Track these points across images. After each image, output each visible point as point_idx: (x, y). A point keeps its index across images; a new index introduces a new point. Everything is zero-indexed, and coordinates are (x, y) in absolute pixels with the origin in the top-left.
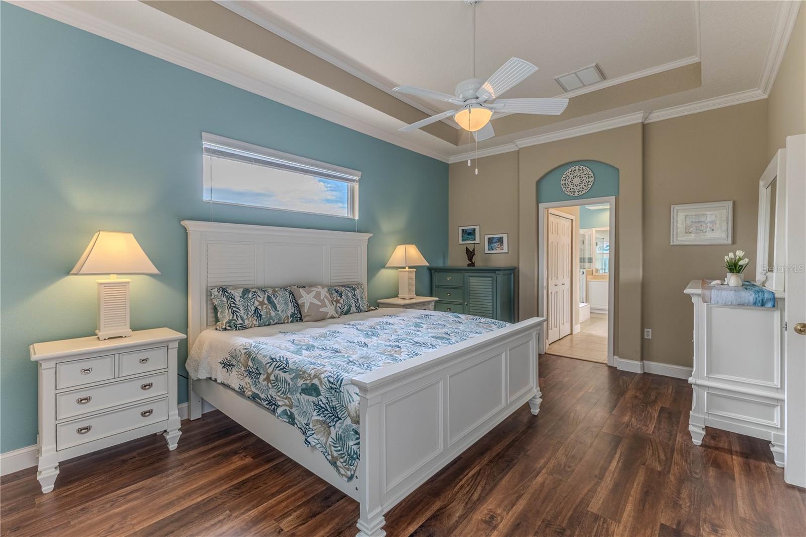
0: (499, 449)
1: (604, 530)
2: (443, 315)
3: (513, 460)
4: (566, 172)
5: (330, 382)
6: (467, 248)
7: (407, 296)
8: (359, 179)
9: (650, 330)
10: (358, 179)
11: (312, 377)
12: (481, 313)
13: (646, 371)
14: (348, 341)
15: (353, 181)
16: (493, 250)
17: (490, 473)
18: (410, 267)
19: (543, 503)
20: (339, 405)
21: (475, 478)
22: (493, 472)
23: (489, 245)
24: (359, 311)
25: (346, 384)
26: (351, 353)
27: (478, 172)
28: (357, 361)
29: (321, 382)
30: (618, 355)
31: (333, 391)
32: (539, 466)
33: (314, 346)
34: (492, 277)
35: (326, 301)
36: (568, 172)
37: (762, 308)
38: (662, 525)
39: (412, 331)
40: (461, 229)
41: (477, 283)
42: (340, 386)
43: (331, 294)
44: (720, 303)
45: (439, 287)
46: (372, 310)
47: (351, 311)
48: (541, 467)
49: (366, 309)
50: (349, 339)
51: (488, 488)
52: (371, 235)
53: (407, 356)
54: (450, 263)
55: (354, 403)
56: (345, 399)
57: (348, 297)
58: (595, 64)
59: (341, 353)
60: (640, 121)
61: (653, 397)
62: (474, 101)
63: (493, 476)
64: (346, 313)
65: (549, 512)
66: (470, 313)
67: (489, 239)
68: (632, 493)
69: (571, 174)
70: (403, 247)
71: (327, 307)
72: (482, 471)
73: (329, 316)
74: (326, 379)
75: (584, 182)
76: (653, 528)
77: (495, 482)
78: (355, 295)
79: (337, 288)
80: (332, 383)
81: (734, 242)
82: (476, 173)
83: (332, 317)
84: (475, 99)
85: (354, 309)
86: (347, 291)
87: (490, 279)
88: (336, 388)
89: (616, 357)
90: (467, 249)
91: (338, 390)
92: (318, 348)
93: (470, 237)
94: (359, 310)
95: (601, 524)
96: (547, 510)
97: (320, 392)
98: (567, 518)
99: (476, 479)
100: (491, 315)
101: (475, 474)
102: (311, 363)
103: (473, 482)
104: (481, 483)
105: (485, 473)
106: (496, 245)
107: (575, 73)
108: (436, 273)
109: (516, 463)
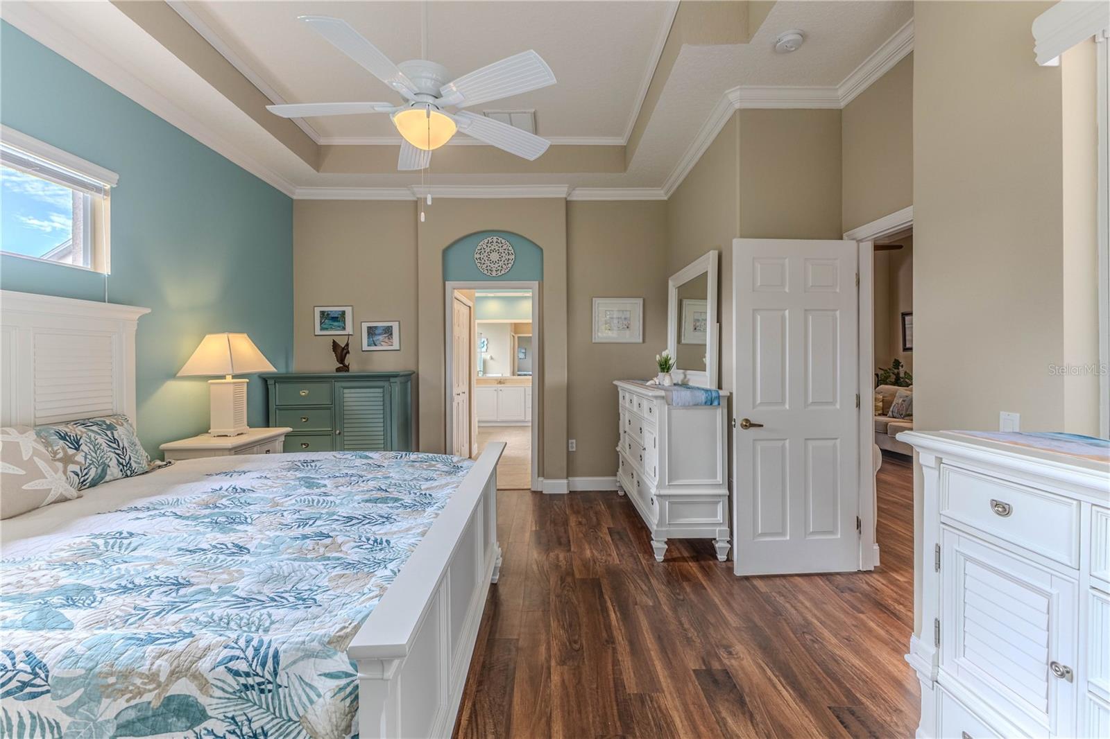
0: (481, 655)
1: (658, 710)
2: (335, 457)
3: (508, 665)
4: (481, 243)
5: (236, 673)
6: (334, 342)
7: (233, 430)
8: (112, 188)
9: (574, 441)
10: (108, 187)
11: (162, 679)
12: (362, 444)
13: (571, 490)
14: (180, 549)
15: (98, 190)
16: (376, 345)
17: (490, 703)
18: (234, 377)
19: (580, 712)
20: (275, 721)
21: (474, 725)
22: (494, 699)
23: (369, 338)
24: (128, 471)
25: (294, 662)
26: (225, 576)
27: (425, 218)
28: (260, 593)
29: (204, 685)
30: (543, 476)
31: (253, 695)
32: (543, 658)
33: (87, 589)
34: (383, 387)
35: (41, 464)
36: (483, 243)
37: (711, 406)
38: (694, 671)
39: (316, 498)
40: (318, 310)
41: (355, 398)
42: (275, 673)
43: (47, 444)
44: (680, 404)
45: (280, 408)
46: (160, 467)
47: (107, 478)
48: (546, 658)
49: (146, 468)
50: (182, 545)
51: (501, 730)
52: (148, 311)
53: (357, 549)
54: (298, 366)
55: (321, 699)
56: (295, 699)
57: (96, 448)
58: (533, 110)
59: (193, 585)
60: (564, 196)
61: (594, 519)
62: (431, 100)
63: (497, 706)
64: (94, 484)
65: (594, 722)
66: (346, 447)
67: (370, 328)
68: (650, 646)
69: (487, 246)
70: (223, 338)
71: (45, 477)
72: (478, 706)
73: (50, 498)
74: (222, 668)
75: (503, 259)
76: (690, 679)
77: (505, 715)
78: (115, 441)
79: (63, 429)
80: (247, 675)
81: (644, 341)
82: (423, 219)
83: (63, 500)
84: (433, 98)
85: (114, 470)
86: (93, 435)
87: (381, 390)
88: (259, 684)
89: (541, 479)
90: (335, 345)
91: (270, 687)
92: (103, 590)
93: (336, 324)
94: (129, 473)
95: (650, 705)
96: (591, 721)
97: (204, 710)
98: (616, 718)
99: (477, 725)
100: (382, 446)
101: (470, 717)
102: (141, 642)
103: (475, 734)
104: (487, 728)
105: (483, 707)
106: (381, 338)
107: (510, 114)
108: (277, 385)
109: (515, 668)
